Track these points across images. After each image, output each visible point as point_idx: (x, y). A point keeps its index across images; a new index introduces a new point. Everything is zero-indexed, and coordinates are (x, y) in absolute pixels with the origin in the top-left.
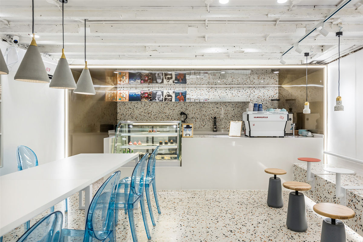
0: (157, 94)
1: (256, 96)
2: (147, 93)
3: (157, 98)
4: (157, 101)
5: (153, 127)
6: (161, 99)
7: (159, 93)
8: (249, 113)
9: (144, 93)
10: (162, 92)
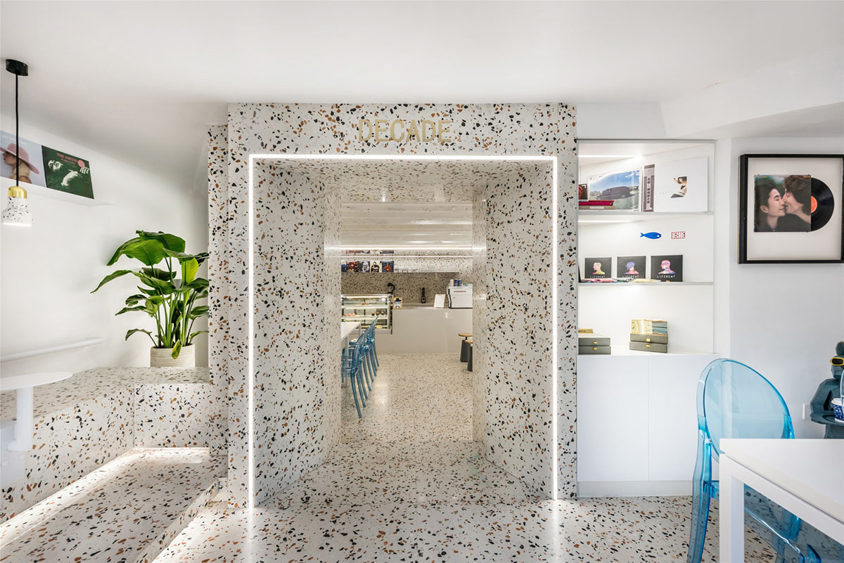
0: (364, 264)
1: (466, 266)
2: (353, 263)
3: (363, 269)
4: (364, 271)
5: (365, 300)
6: (367, 269)
7: (366, 263)
8: (450, 288)
9: (350, 263)
10: (369, 262)
